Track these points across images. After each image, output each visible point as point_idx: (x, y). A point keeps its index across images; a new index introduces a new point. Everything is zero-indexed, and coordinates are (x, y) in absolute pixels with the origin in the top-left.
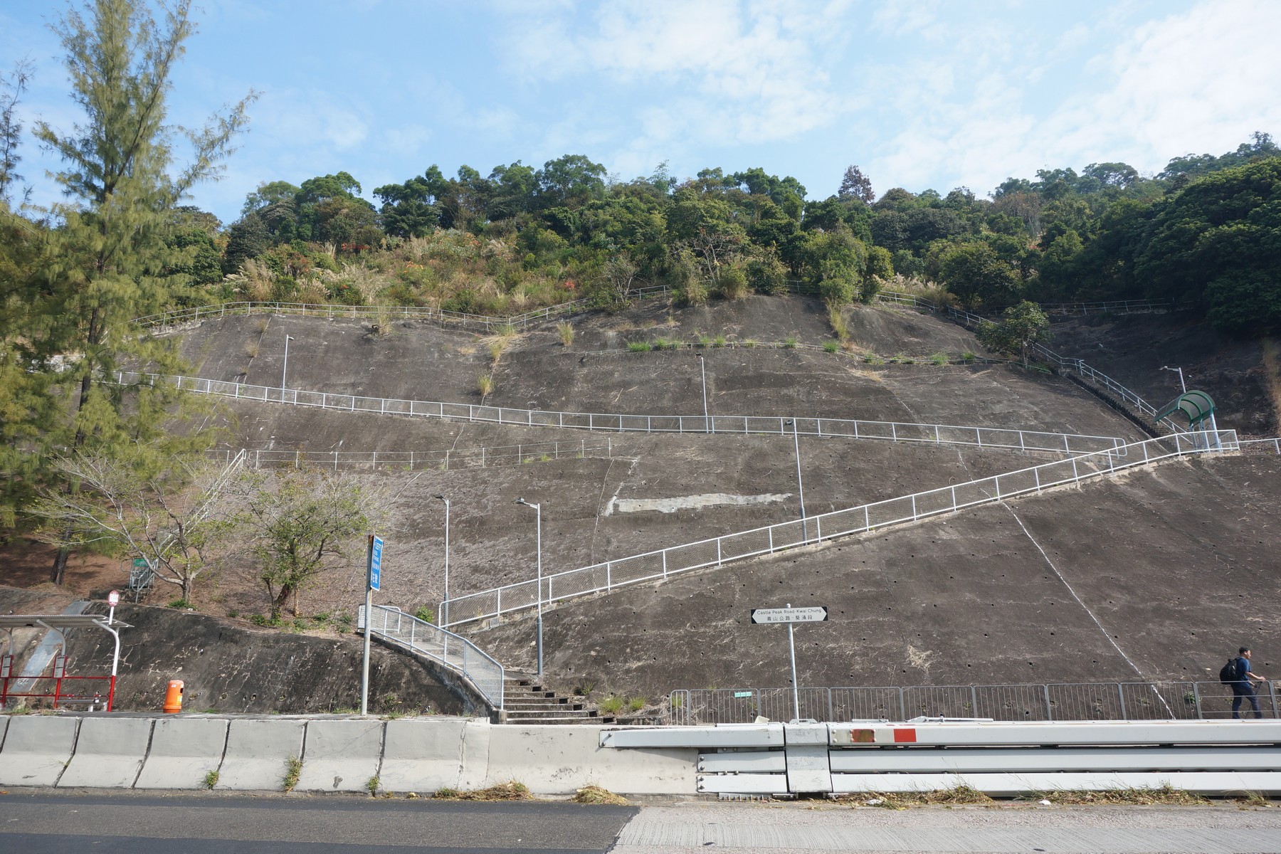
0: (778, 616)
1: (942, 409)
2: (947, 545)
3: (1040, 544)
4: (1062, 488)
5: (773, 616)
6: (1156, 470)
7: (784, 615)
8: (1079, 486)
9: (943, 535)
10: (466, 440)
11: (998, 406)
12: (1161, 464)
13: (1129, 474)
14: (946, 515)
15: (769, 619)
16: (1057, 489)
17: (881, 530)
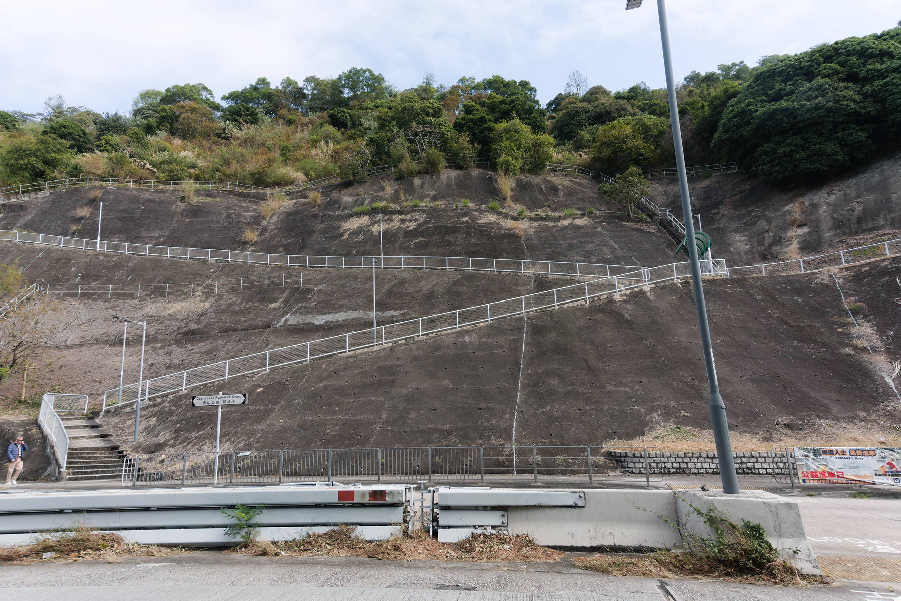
0: (211, 401)
1: (549, 248)
2: (464, 345)
3: (527, 344)
4: (575, 304)
5: (207, 400)
6: (652, 289)
7: (215, 400)
8: (588, 302)
9: (467, 338)
10: (220, 276)
11: (589, 245)
12: (658, 285)
13: (630, 293)
14: (481, 324)
15: (204, 402)
16: (570, 305)
17: (431, 335)
